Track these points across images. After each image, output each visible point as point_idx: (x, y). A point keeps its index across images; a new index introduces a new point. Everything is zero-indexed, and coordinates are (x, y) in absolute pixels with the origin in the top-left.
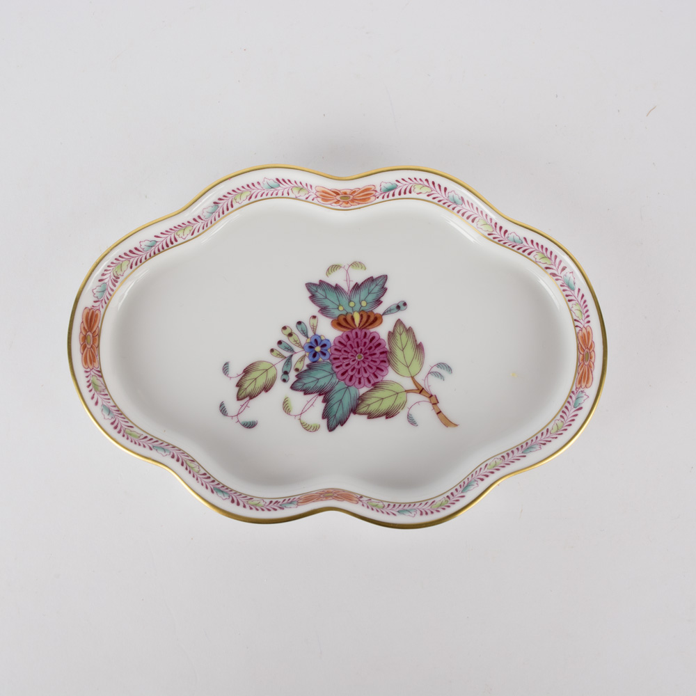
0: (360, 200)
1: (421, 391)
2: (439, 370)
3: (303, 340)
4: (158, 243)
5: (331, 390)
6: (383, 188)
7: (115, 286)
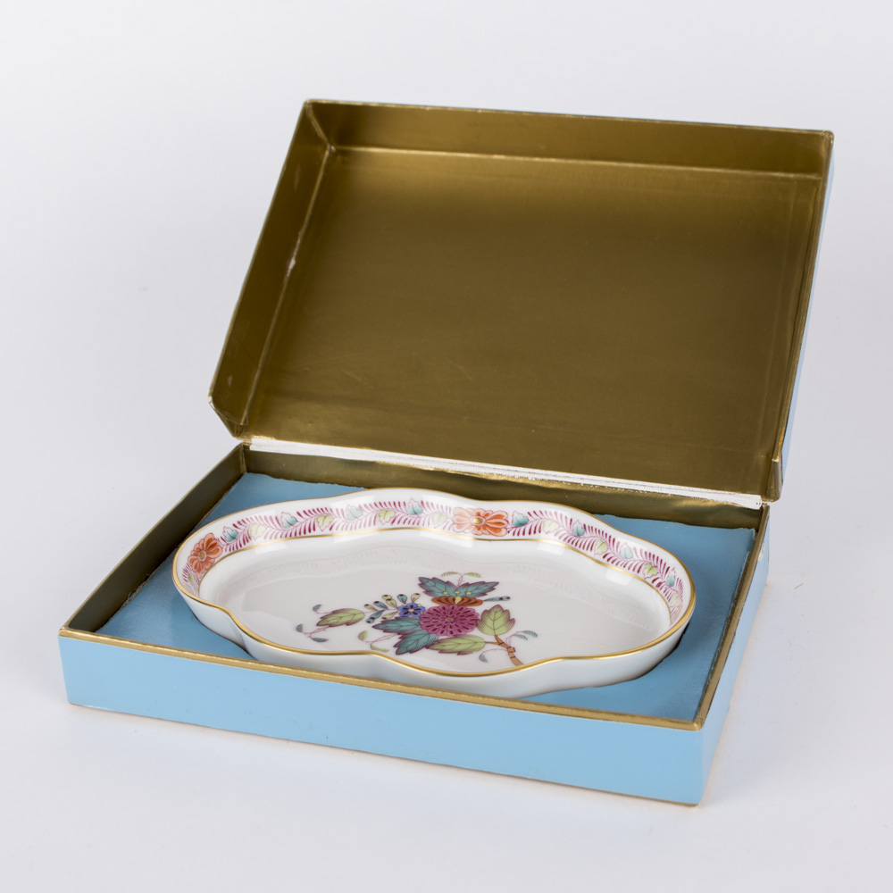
0: (492, 528)
1: (500, 643)
2: (525, 634)
3: (400, 604)
4: (297, 524)
5: (412, 633)
6: (515, 521)
7: (244, 544)
